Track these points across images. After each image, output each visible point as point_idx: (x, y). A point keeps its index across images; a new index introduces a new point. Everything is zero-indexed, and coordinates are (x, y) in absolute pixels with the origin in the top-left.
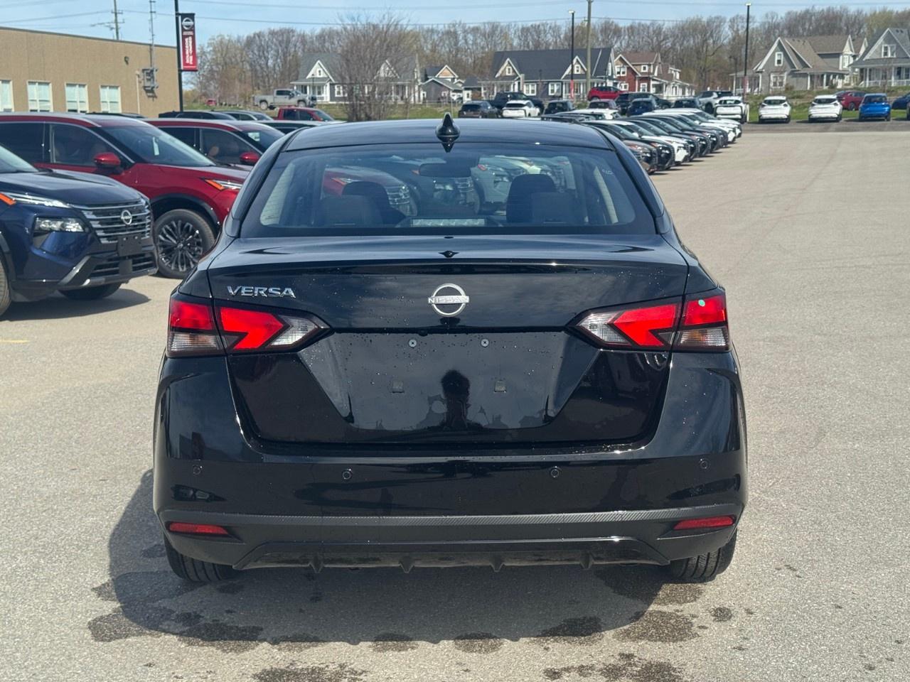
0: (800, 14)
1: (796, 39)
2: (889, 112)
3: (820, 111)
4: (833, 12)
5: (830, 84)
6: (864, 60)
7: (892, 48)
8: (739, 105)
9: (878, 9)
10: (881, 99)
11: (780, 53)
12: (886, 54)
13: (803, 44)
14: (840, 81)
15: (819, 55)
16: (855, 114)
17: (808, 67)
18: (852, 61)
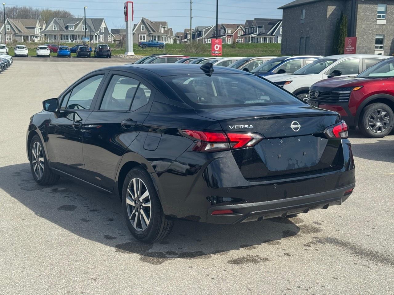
0: (11, 8)
1: (15, 20)
2: (70, 54)
3: (41, 52)
4: (26, 9)
5: (32, 40)
6: (46, 30)
7: (57, 26)
8: (5, 48)
9: (45, 9)
10: (66, 48)
11: (8, 25)
12: (55, 29)
13: (18, 22)
14: (36, 39)
15: (26, 27)
16: (56, 54)
17: (21, 32)
18: (40, 31)
